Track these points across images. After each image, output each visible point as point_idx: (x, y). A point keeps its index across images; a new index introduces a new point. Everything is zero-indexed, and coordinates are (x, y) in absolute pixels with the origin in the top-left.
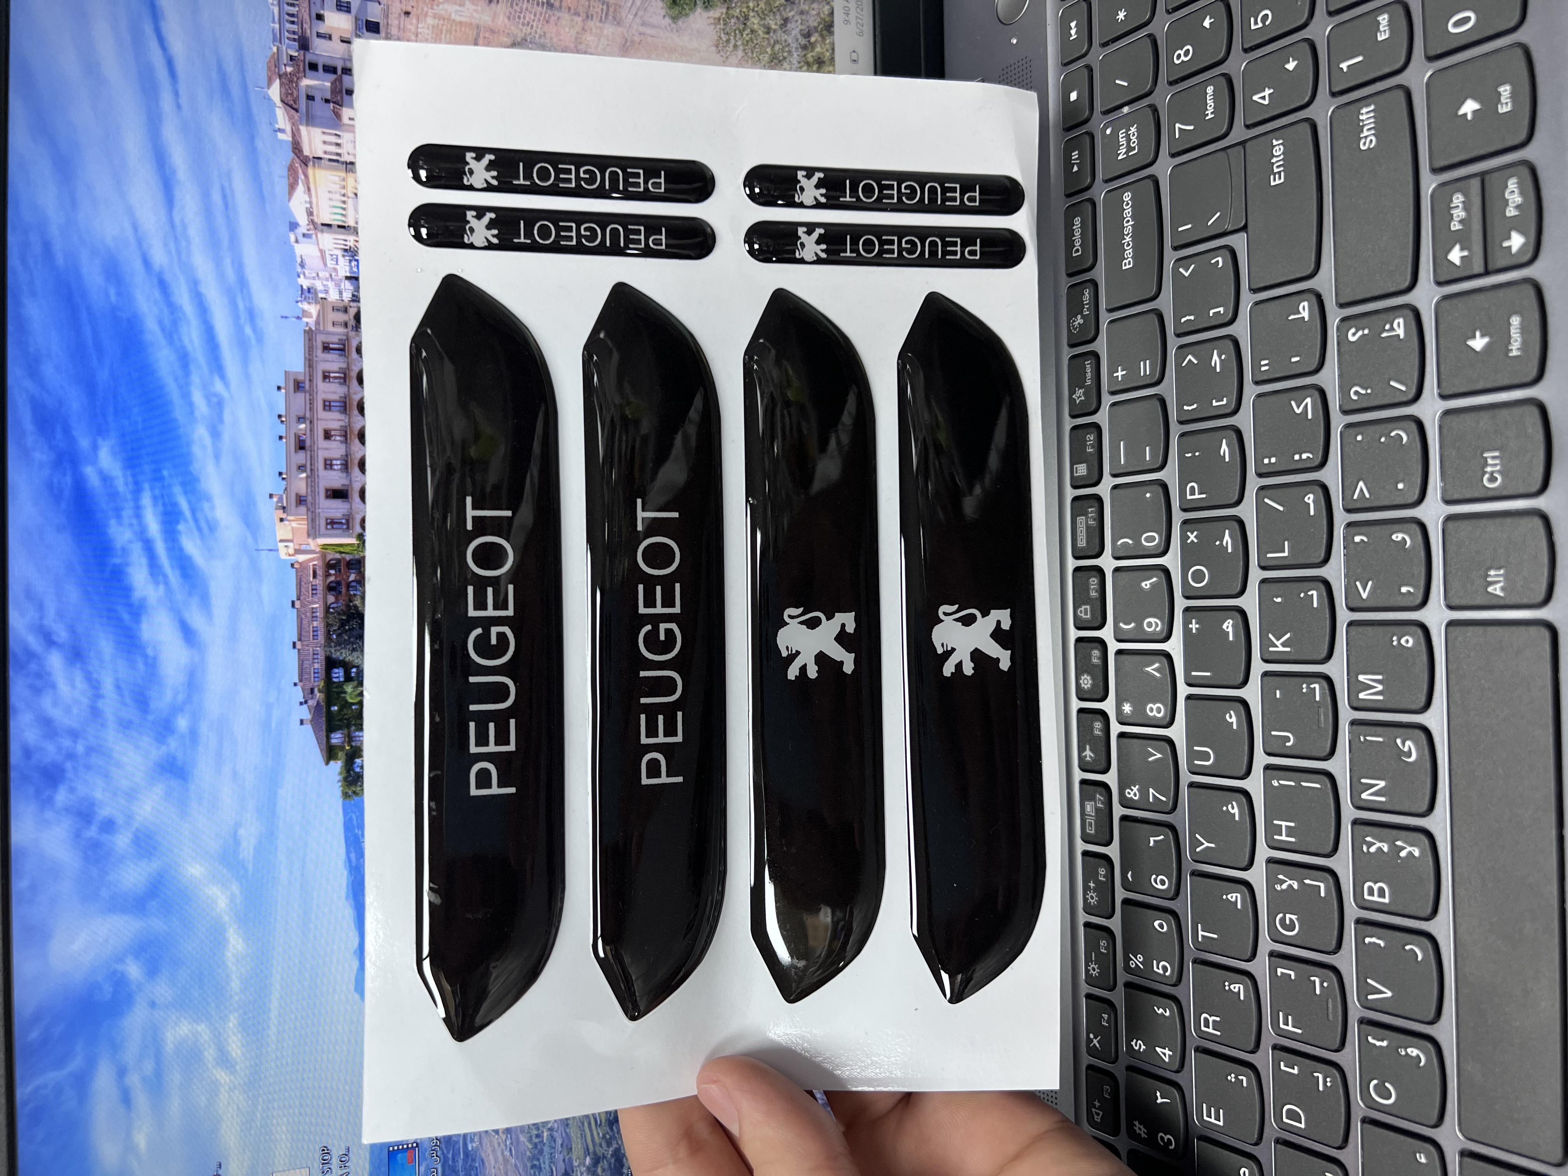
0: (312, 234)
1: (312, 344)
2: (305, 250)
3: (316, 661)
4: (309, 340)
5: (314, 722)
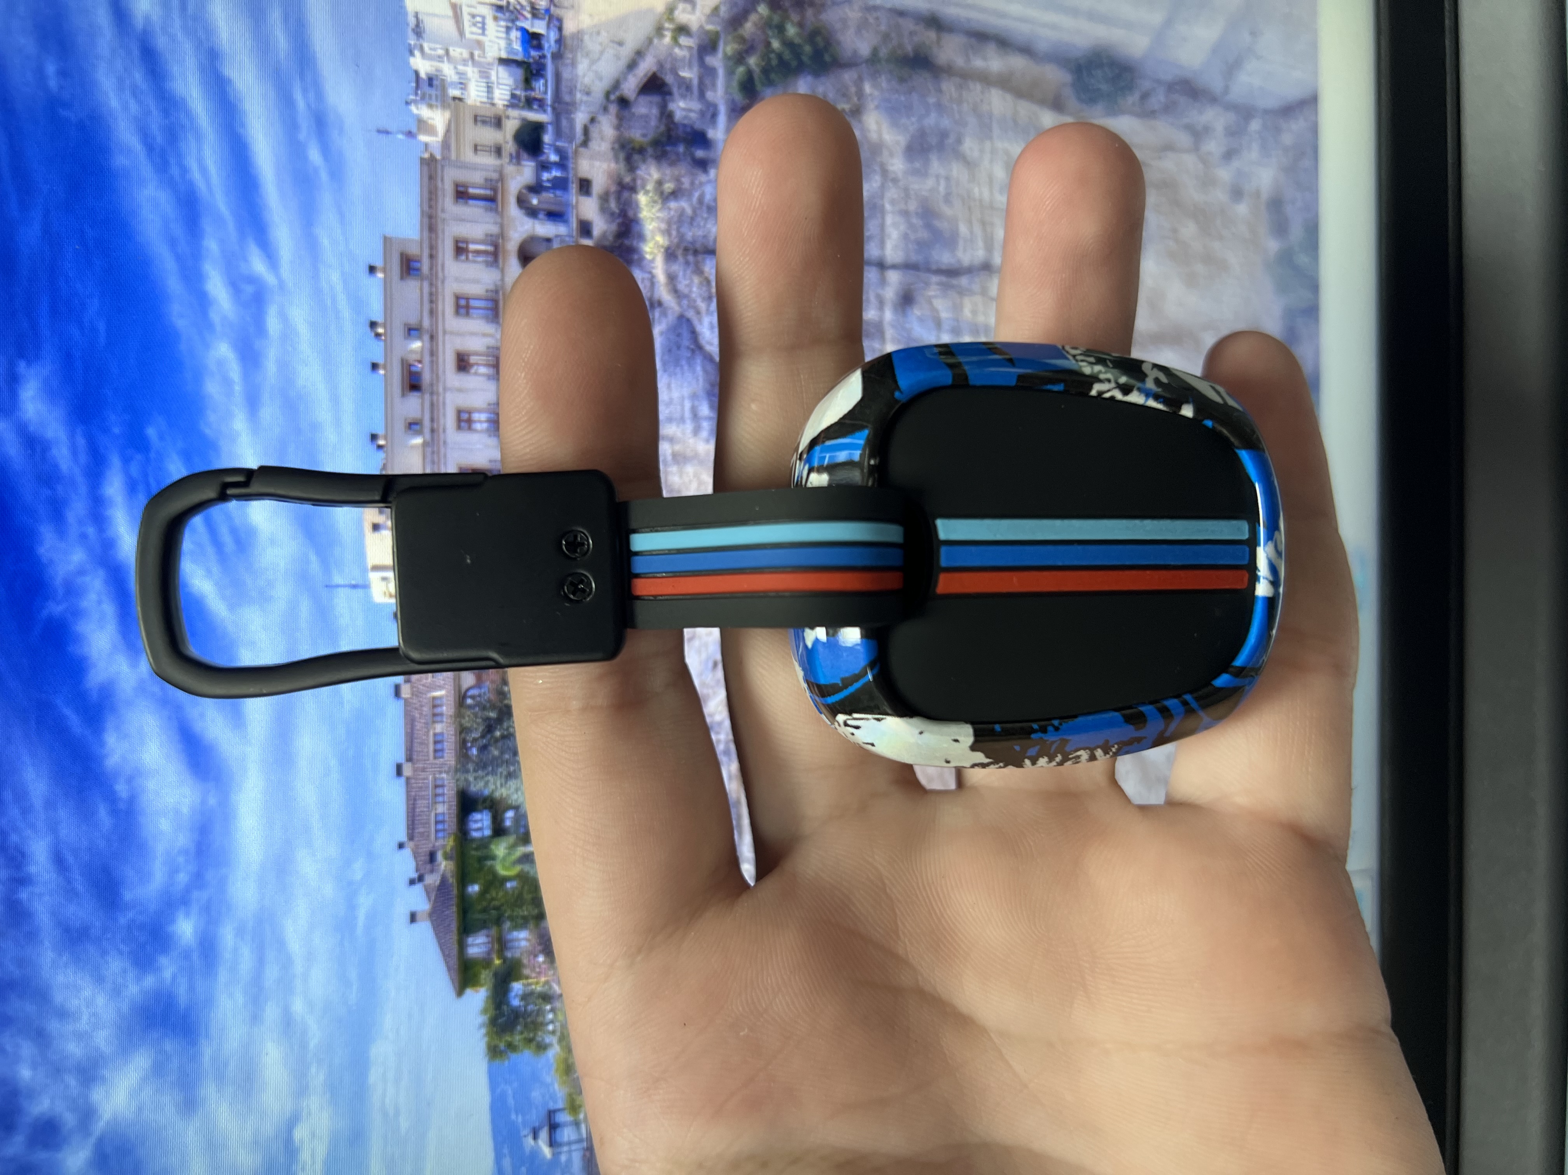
1: (436, 188)
3: (440, 799)
4: (431, 178)
5: (436, 916)
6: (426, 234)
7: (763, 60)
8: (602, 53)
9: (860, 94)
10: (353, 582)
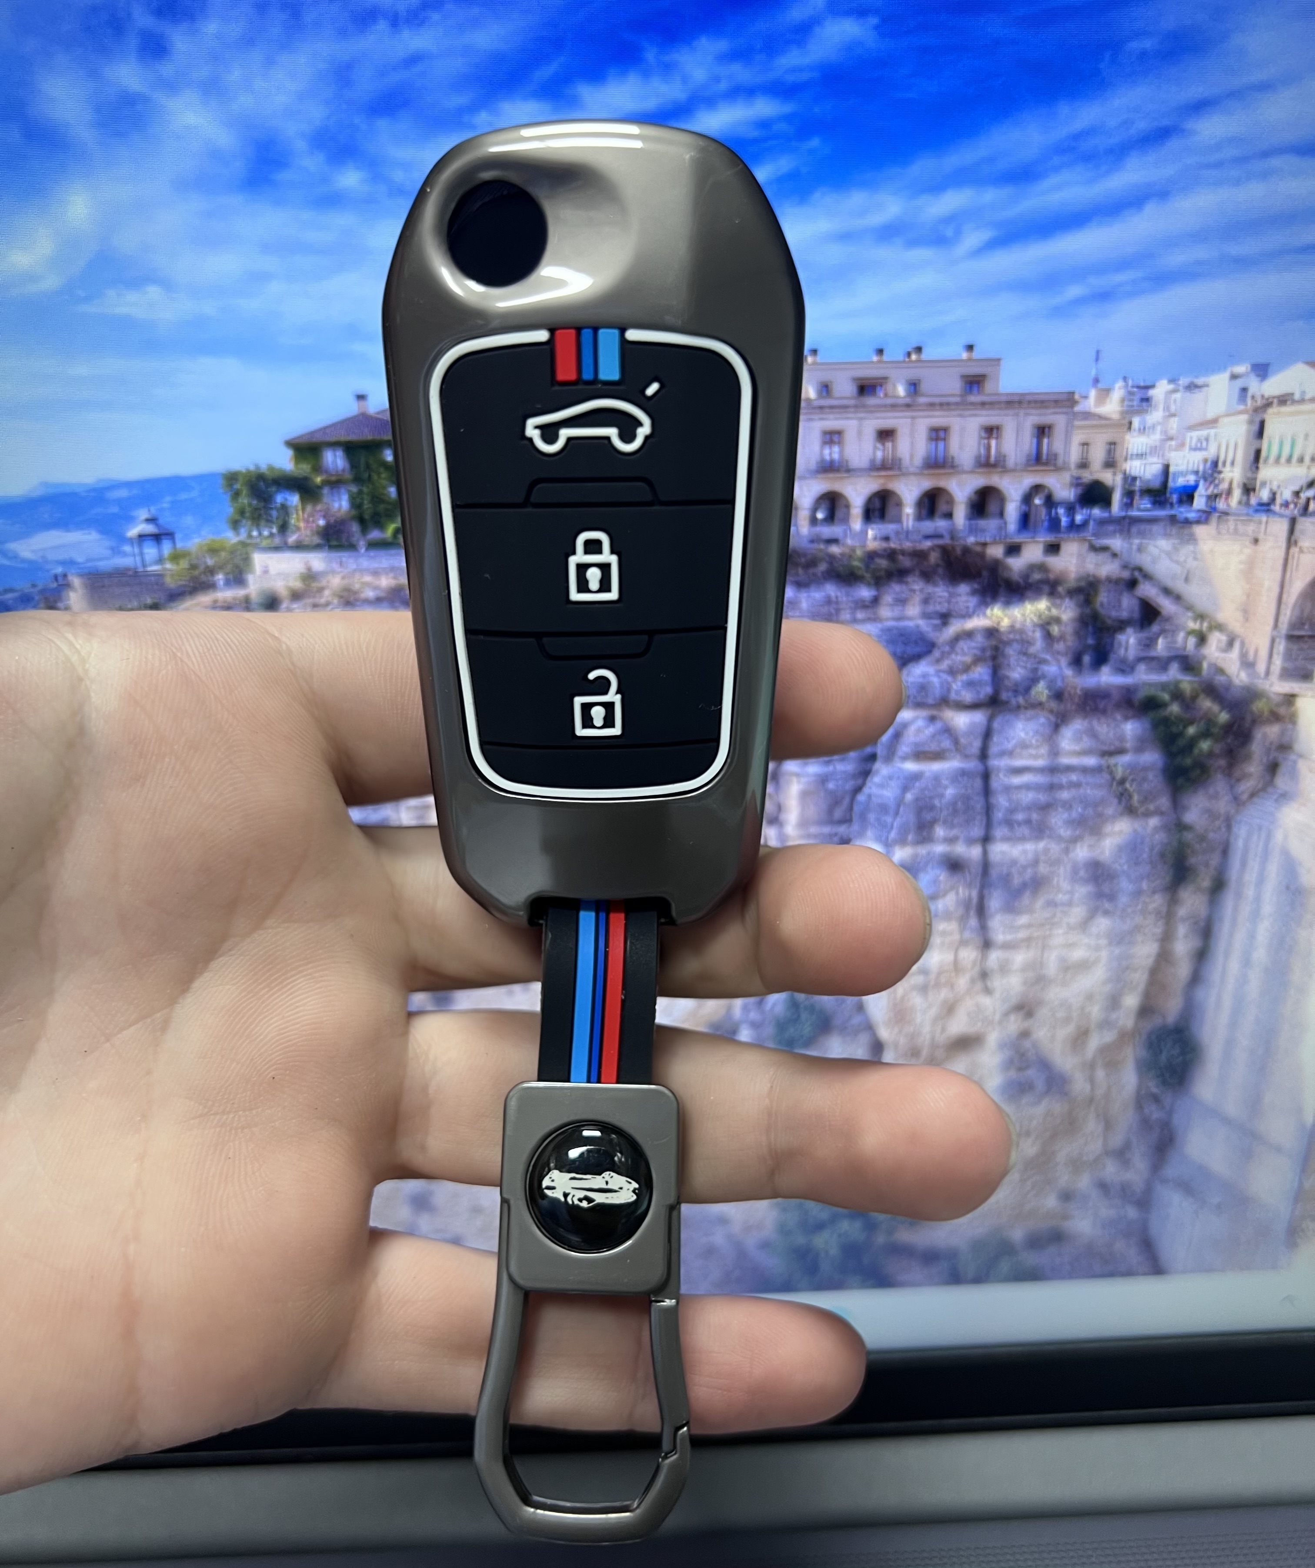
0: (1246, 405)
1: (1046, 407)
2: (1218, 392)
4: (1056, 402)
5: (363, 419)
6: (1004, 399)
7: (1176, 717)
8: (1177, 562)
9: (1147, 814)
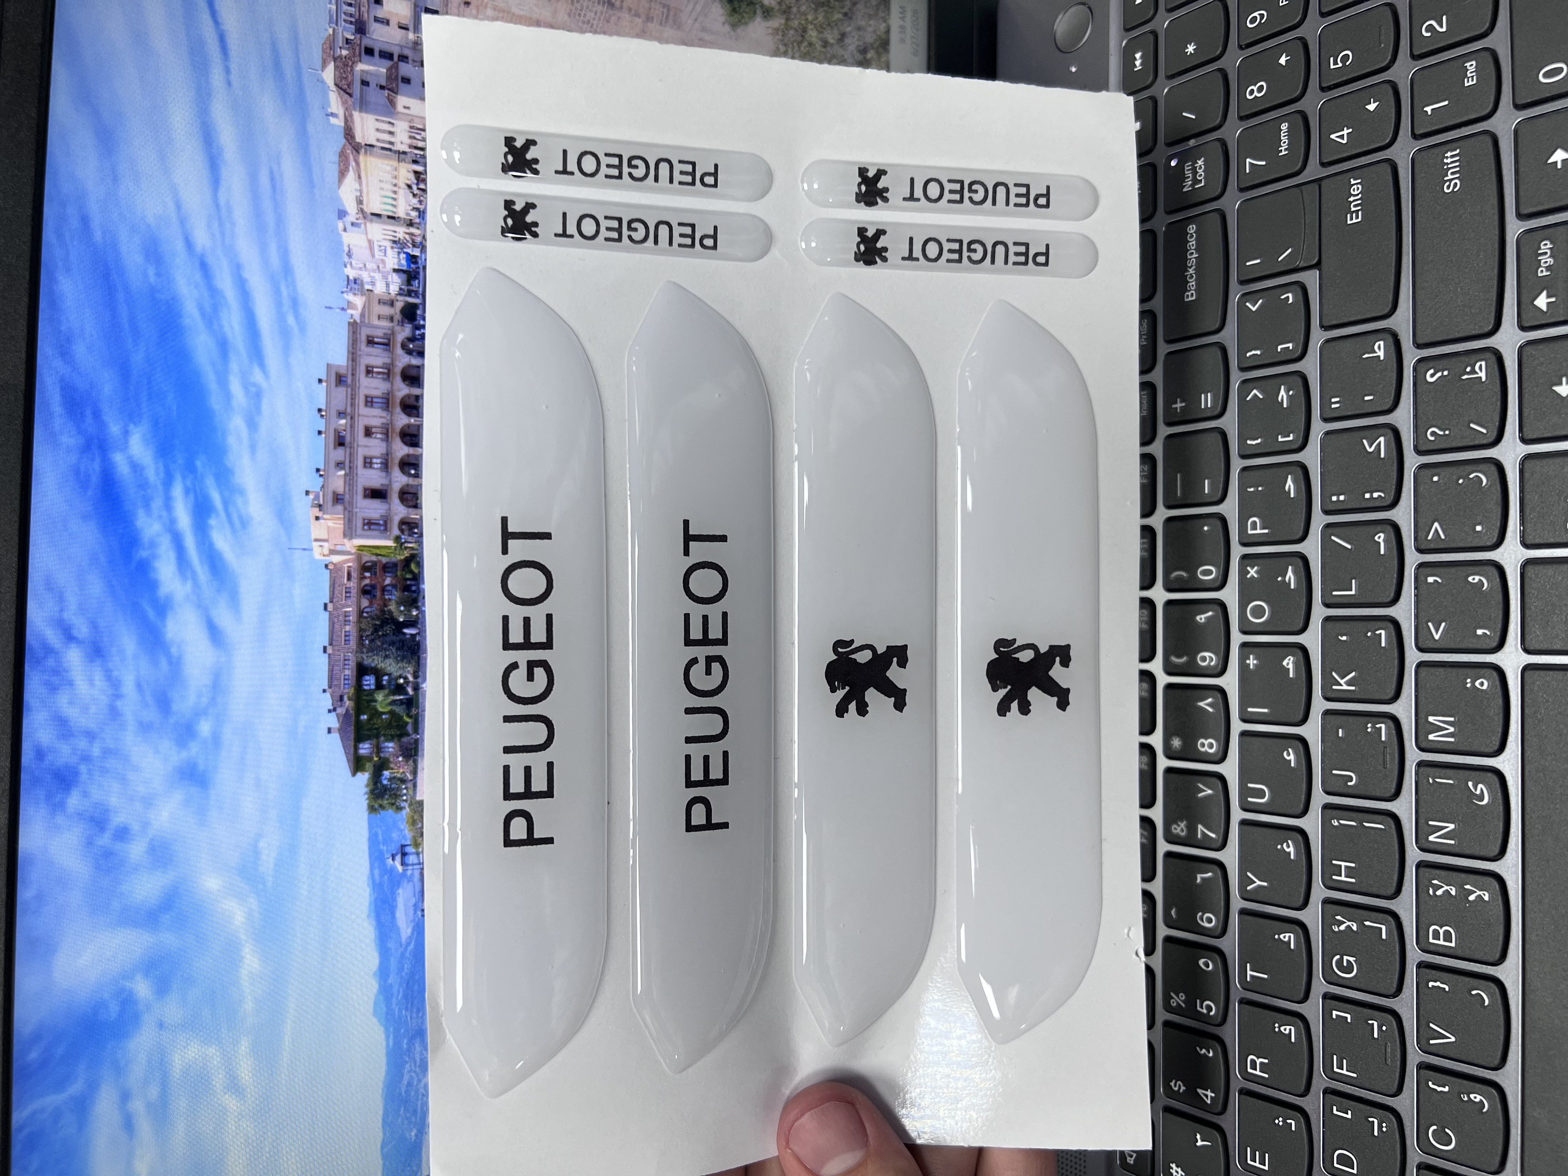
0: (362, 223)
1: (356, 338)
2: (353, 239)
3: (347, 667)
4: (354, 332)
5: (342, 731)
6: (350, 362)
10: (304, 547)
